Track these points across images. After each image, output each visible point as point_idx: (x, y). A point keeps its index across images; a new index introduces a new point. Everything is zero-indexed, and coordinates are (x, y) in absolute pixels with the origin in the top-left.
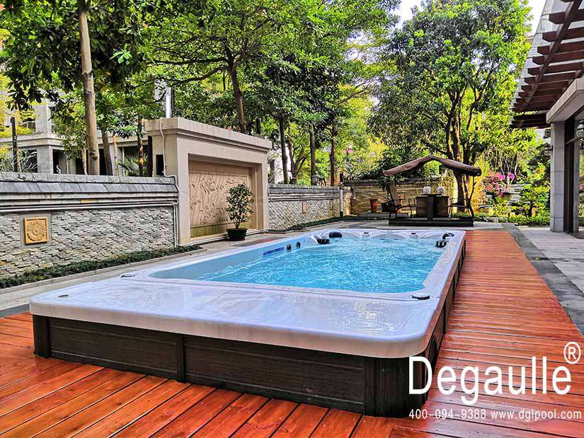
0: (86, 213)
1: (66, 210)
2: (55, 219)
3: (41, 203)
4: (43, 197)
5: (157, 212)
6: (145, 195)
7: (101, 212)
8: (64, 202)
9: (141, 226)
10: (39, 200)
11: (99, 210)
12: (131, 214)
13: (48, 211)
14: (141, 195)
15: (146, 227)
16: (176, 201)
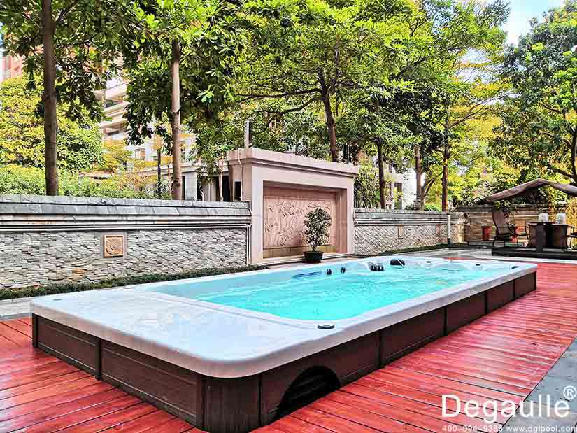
0: (159, 232)
1: (141, 229)
2: (131, 238)
3: (118, 223)
4: (120, 218)
5: (230, 233)
6: (217, 218)
7: (173, 232)
8: (138, 223)
9: (213, 246)
10: (116, 221)
11: (172, 230)
12: (203, 234)
13: (124, 230)
14: (213, 218)
15: (219, 247)
16: (249, 224)
